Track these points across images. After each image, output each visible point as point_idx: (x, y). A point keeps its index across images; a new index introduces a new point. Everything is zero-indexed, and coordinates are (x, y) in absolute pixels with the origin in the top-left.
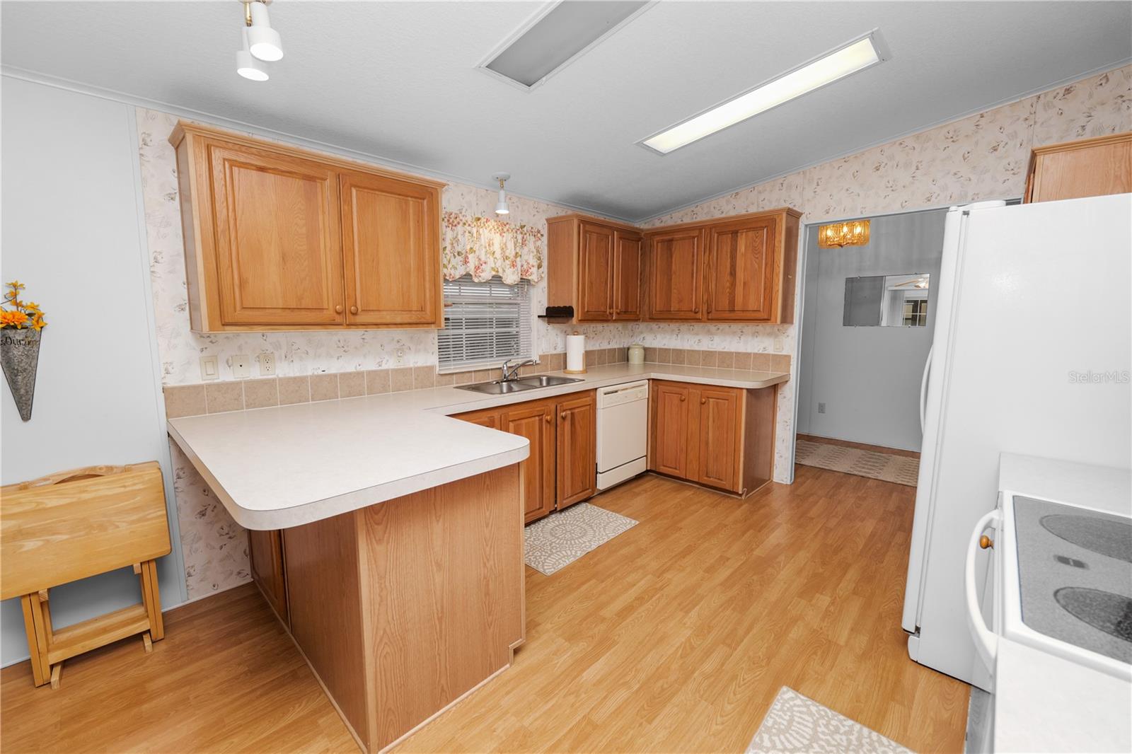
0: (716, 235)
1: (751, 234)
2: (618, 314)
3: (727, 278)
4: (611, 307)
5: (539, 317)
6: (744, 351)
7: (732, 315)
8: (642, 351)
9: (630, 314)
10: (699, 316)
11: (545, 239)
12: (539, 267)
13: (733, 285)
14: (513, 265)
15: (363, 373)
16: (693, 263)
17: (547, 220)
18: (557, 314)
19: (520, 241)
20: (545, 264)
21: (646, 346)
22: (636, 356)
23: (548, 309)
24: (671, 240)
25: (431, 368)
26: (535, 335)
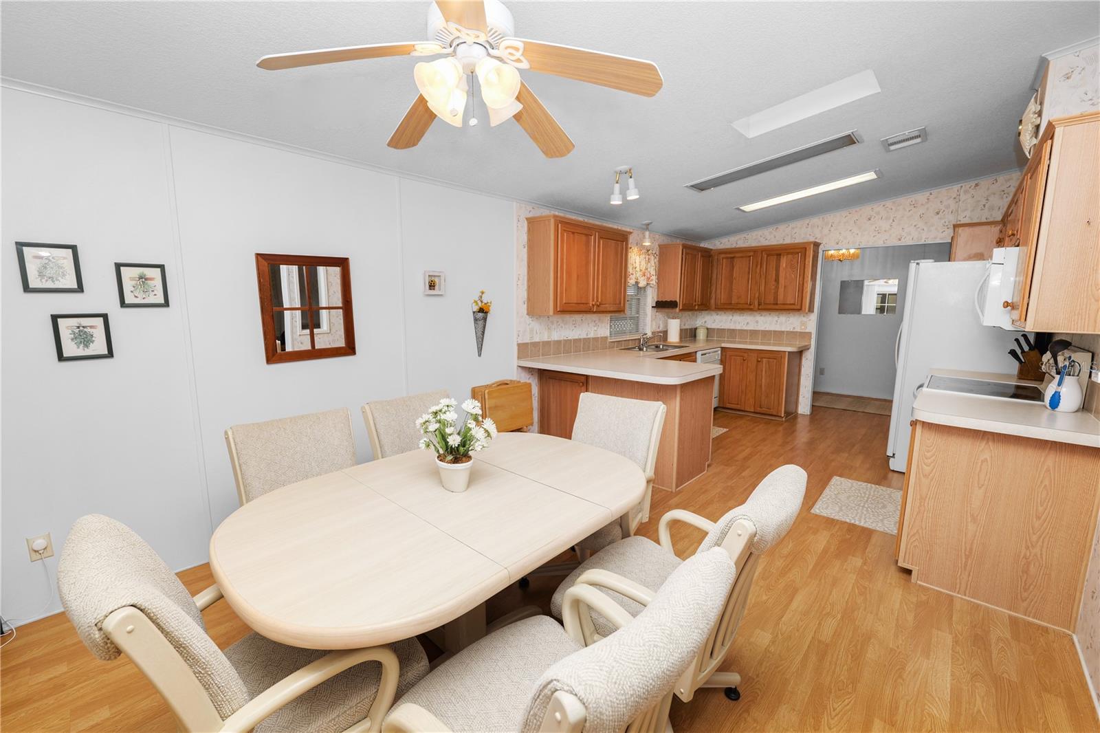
0: (766, 256)
1: (790, 256)
2: (697, 305)
3: (772, 284)
4: (695, 300)
5: (653, 307)
6: (780, 330)
7: (777, 307)
8: (706, 331)
9: (705, 305)
10: (752, 307)
11: (658, 258)
12: (655, 275)
13: (777, 288)
14: (644, 275)
15: (580, 339)
16: (749, 273)
17: (659, 246)
18: (661, 305)
19: (647, 259)
20: (658, 273)
21: (709, 327)
22: (701, 334)
23: (657, 302)
24: (733, 258)
25: (606, 338)
26: (649, 319)
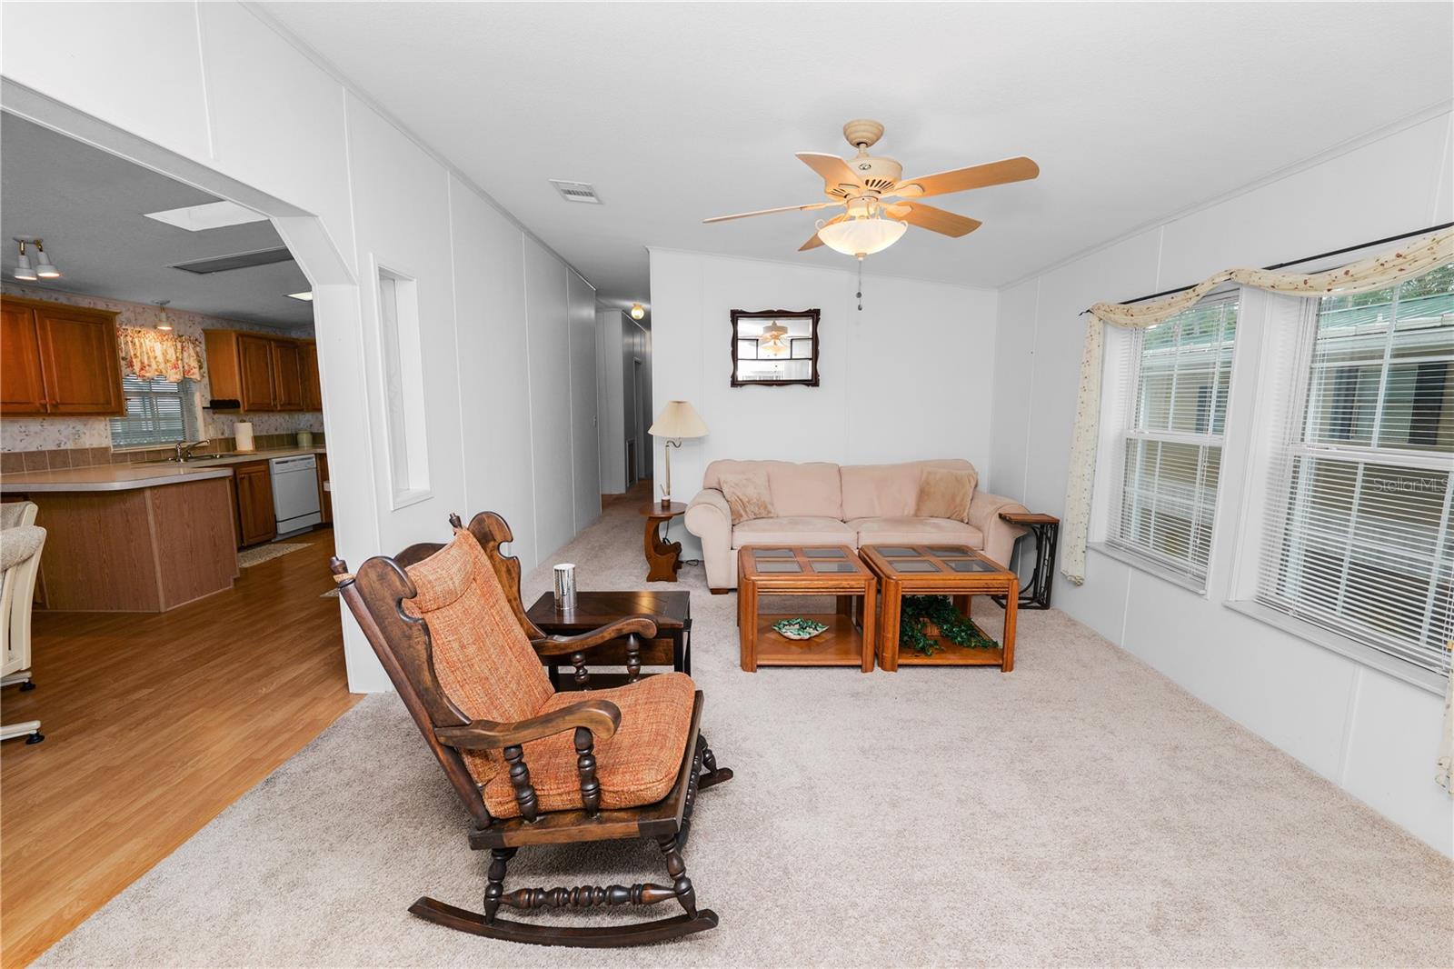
2: (281, 405)
4: (275, 399)
5: (204, 408)
8: (310, 436)
11: (203, 346)
12: (201, 368)
14: (175, 367)
15: (44, 452)
17: (203, 330)
18: (217, 406)
19: (179, 347)
20: (205, 366)
22: (304, 441)
23: (212, 402)
25: (107, 449)
26: (200, 423)
